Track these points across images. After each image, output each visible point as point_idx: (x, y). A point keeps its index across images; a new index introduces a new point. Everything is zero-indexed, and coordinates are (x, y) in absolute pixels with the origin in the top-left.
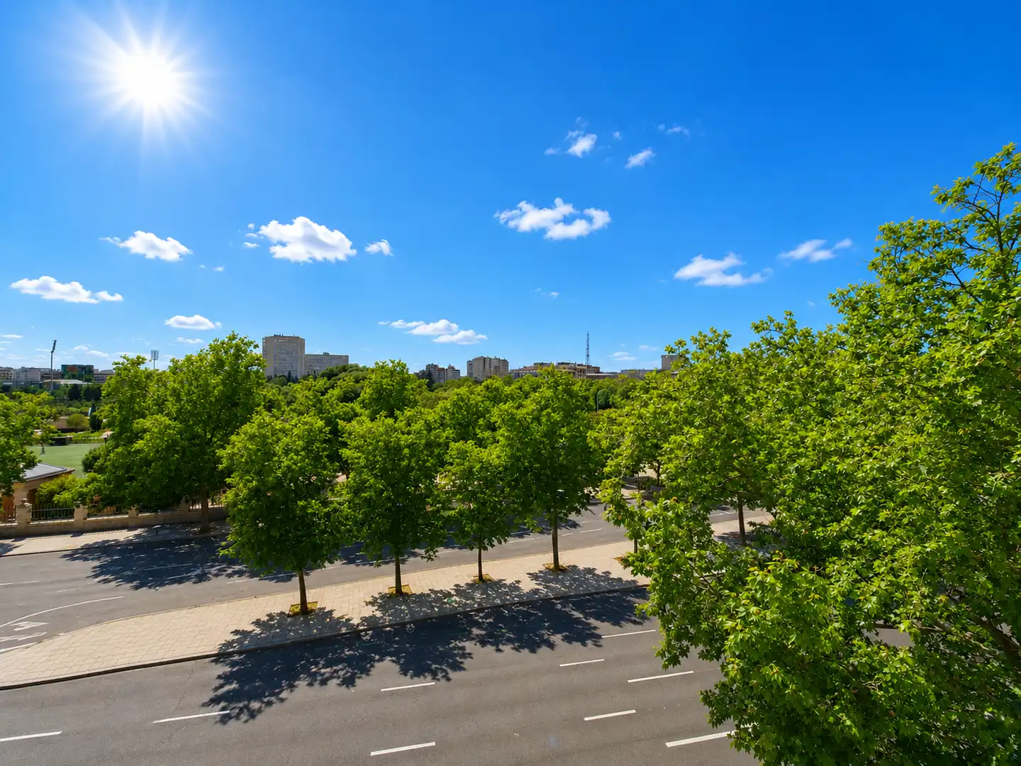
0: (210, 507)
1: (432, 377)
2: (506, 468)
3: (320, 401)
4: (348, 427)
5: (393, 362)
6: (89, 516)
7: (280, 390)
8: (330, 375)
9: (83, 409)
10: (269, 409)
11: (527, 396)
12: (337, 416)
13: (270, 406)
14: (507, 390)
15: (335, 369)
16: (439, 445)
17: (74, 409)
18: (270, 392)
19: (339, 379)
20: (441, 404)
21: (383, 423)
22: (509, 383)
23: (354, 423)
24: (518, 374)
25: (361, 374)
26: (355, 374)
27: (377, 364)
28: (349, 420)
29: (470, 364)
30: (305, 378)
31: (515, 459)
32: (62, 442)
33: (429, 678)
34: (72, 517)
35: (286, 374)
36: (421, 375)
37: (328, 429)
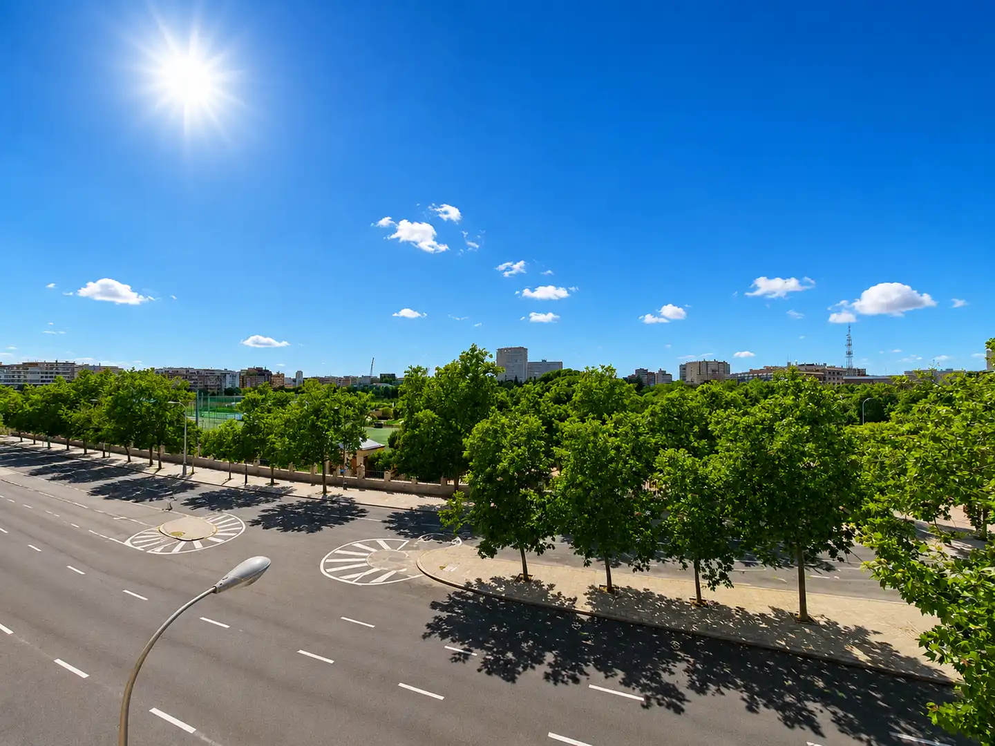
0: (459, 484)
1: (641, 381)
2: (727, 485)
3: (538, 403)
4: (561, 425)
5: (603, 367)
6: (392, 478)
7: (508, 393)
8: (546, 379)
9: (390, 404)
10: (500, 408)
11: (755, 401)
12: (551, 417)
13: (502, 406)
14: (730, 395)
15: (551, 375)
16: (648, 450)
17: (385, 404)
18: (502, 395)
19: (553, 384)
20: (650, 408)
21: (592, 424)
22: (731, 389)
23: (566, 423)
24: (741, 379)
25: (572, 378)
26: (568, 378)
27: (587, 368)
28: (562, 420)
29: (683, 368)
30: (527, 383)
31: (740, 475)
32: (380, 426)
33: (637, 690)
34: (383, 478)
35: (513, 379)
36: (629, 380)
37: (544, 428)
